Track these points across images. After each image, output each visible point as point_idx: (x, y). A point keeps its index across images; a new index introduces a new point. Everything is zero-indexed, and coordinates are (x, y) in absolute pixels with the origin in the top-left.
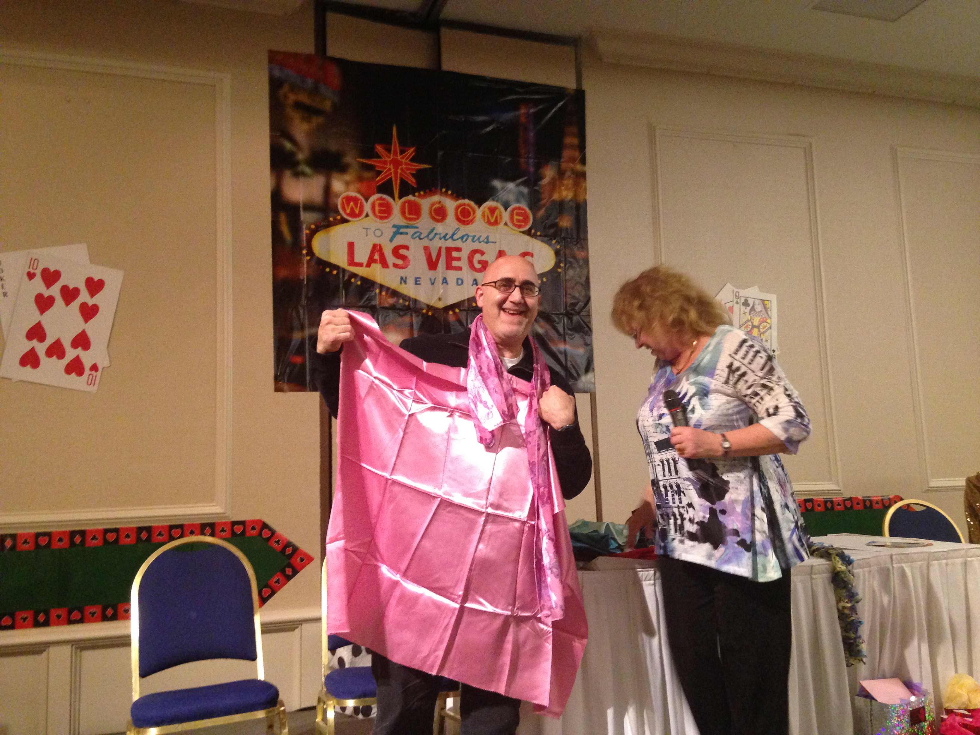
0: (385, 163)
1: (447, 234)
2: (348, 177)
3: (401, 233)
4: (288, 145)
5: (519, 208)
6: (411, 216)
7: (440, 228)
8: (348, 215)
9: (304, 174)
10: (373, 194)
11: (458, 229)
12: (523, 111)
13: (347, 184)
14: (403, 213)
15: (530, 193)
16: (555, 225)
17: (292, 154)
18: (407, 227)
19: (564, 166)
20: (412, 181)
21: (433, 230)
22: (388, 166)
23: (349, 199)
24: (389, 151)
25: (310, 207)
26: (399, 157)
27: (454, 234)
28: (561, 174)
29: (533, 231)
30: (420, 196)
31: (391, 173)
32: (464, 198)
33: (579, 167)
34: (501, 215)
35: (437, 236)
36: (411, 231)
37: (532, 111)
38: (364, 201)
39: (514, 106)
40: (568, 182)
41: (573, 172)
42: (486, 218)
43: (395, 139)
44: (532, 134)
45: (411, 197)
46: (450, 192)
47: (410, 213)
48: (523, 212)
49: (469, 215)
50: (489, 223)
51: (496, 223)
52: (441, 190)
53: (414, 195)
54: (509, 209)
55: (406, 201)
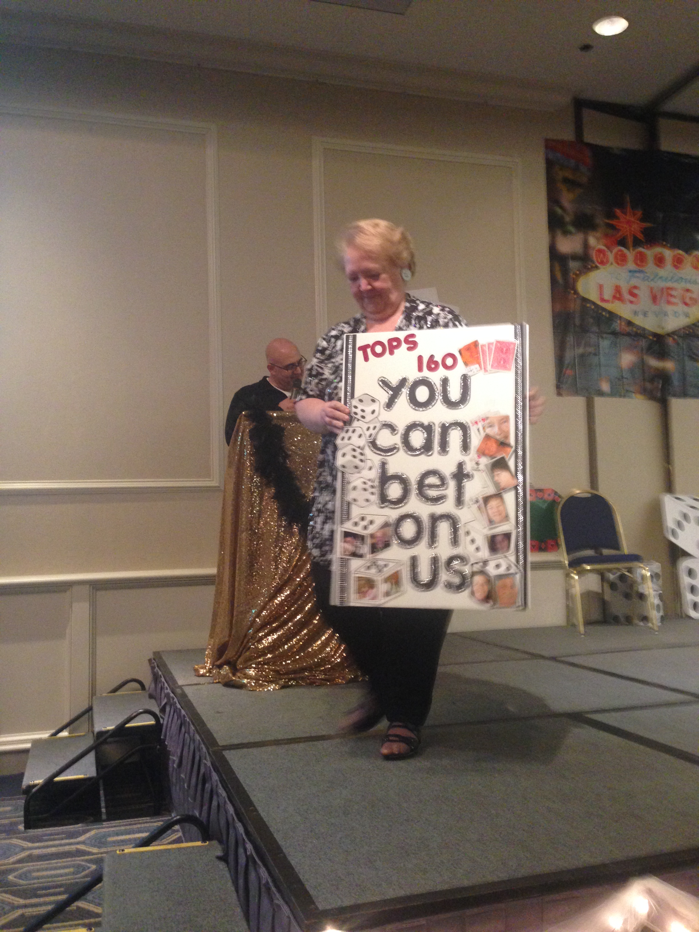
0: (623, 223)
1: (667, 278)
2: (598, 234)
3: (634, 277)
4: (559, 211)
6: (640, 264)
7: (662, 272)
8: (600, 263)
9: (570, 233)
10: (615, 247)
11: (675, 273)
13: (598, 239)
14: (635, 261)
17: (562, 217)
18: (639, 272)
20: (641, 236)
21: (656, 274)
22: (625, 225)
23: (600, 251)
24: (625, 213)
25: (575, 257)
26: (632, 218)
27: (672, 278)
30: (647, 248)
31: (626, 231)
32: (679, 248)
35: (660, 279)
36: (641, 275)
38: (609, 253)
42: (694, 264)
43: (629, 205)
45: (641, 249)
46: (668, 244)
47: (641, 261)
49: (682, 263)
50: (696, 268)
52: (662, 243)
53: (644, 248)
55: (638, 253)
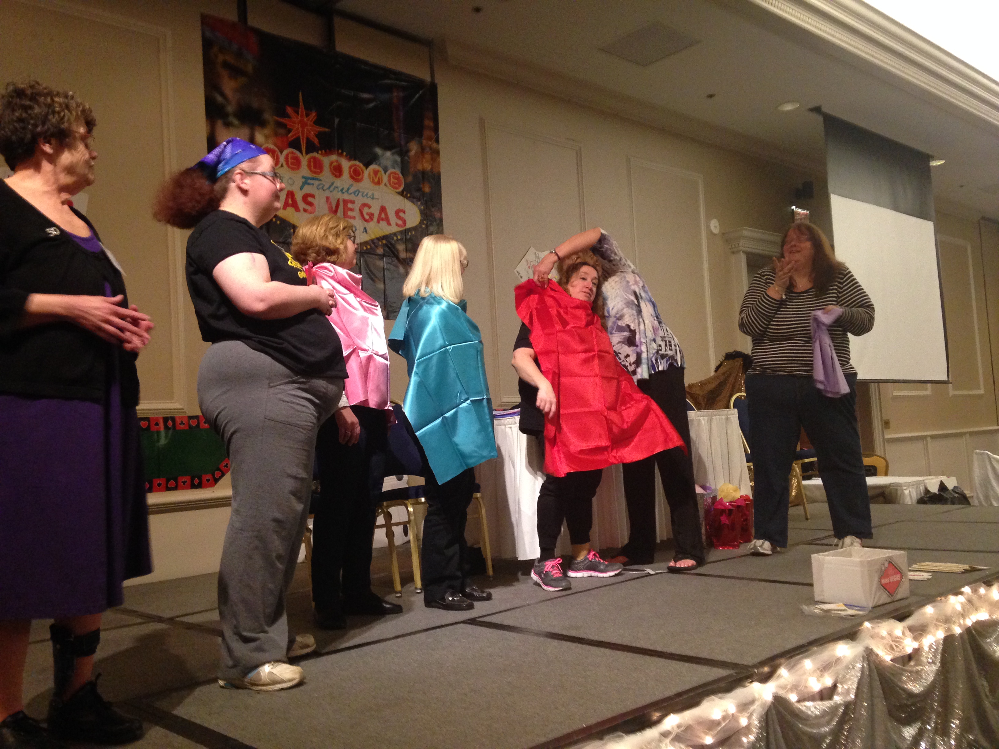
0: (295, 123)
1: (343, 189)
2: (267, 131)
3: (309, 184)
4: (219, 99)
5: (394, 173)
6: (315, 170)
7: (338, 183)
9: (232, 125)
10: (287, 148)
11: (351, 185)
12: (395, 94)
13: (267, 137)
14: (309, 166)
15: (402, 162)
16: (419, 190)
17: (223, 106)
18: (313, 179)
19: (424, 142)
20: (316, 141)
21: (333, 183)
22: (297, 126)
24: (297, 113)
26: (305, 119)
27: (348, 189)
28: (423, 149)
29: (405, 193)
30: (321, 154)
31: (299, 132)
32: (355, 160)
33: (435, 145)
34: (382, 177)
35: (336, 189)
36: (316, 183)
37: (401, 94)
38: (279, 153)
39: (389, 89)
40: (428, 156)
41: (431, 148)
42: (371, 178)
43: (301, 104)
44: (401, 114)
45: (315, 154)
46: (345, 153)
47: (315, 167)
48: (397, 176)
49: (359, 175)
50: (373, 182)
51: (379, 183)
52: (338, 151)
53: (318, 153)
54: (388, 173)
55: (312, 157)
